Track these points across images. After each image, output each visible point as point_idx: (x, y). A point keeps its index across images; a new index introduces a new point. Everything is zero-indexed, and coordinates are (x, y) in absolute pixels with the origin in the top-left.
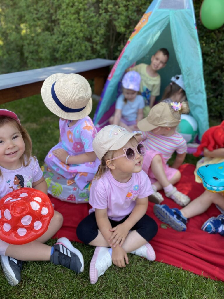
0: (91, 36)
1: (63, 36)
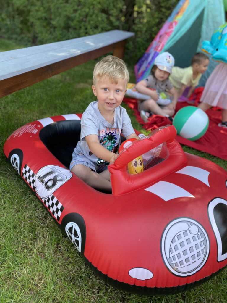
0: (108, 8)
1: (78, 5)
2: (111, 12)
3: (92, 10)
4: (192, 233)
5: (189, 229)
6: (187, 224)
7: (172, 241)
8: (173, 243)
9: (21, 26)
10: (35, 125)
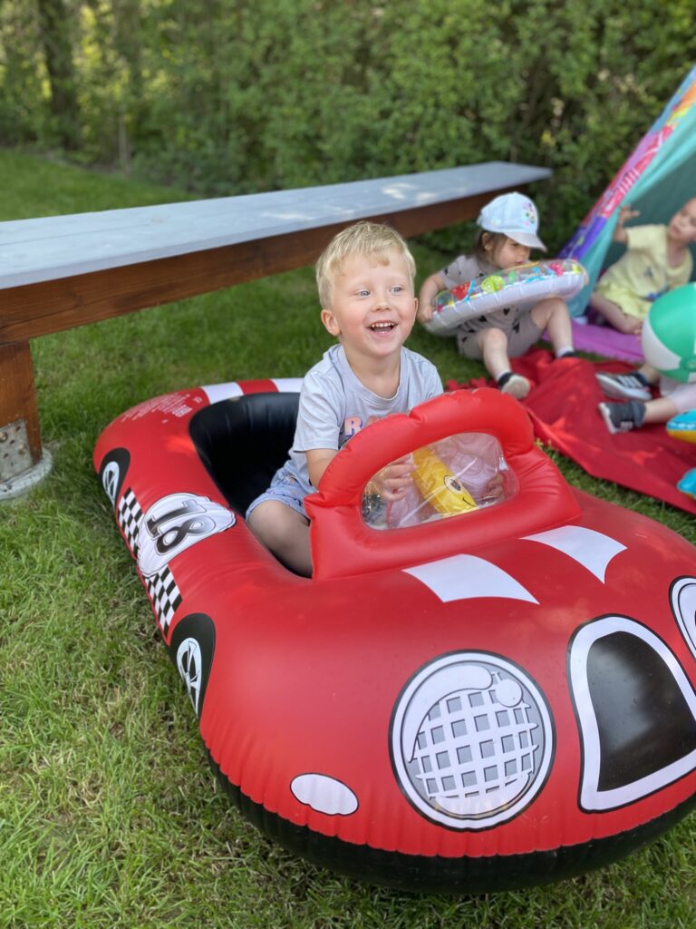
1: (394, 99)
2: (486, 113)
3: (431, 110)
4: (498, 701)
5: (490, 689)
6: (489, 671)
7: (428, 713)
8: (430, 719)
9: (242, 159)
10: (188, 395)
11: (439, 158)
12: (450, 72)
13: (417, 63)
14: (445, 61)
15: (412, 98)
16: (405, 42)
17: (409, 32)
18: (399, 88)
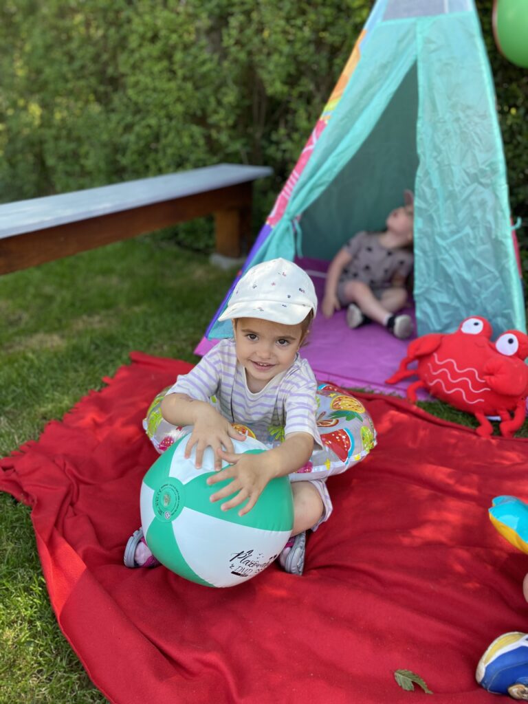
1: (134, 113)
2: (213, 119)
3: (165, 121)
11: (180, 164)
12: (173, 85)
13: (145, 80)
14: (166, 75)
15: (148, 112)
16: (132, 61)
17: (132, 51)
18: (136, 104)
